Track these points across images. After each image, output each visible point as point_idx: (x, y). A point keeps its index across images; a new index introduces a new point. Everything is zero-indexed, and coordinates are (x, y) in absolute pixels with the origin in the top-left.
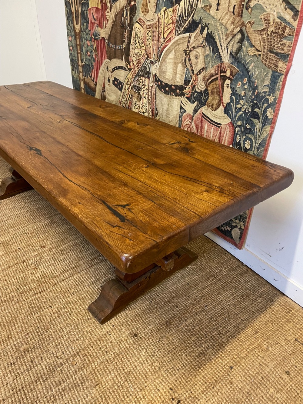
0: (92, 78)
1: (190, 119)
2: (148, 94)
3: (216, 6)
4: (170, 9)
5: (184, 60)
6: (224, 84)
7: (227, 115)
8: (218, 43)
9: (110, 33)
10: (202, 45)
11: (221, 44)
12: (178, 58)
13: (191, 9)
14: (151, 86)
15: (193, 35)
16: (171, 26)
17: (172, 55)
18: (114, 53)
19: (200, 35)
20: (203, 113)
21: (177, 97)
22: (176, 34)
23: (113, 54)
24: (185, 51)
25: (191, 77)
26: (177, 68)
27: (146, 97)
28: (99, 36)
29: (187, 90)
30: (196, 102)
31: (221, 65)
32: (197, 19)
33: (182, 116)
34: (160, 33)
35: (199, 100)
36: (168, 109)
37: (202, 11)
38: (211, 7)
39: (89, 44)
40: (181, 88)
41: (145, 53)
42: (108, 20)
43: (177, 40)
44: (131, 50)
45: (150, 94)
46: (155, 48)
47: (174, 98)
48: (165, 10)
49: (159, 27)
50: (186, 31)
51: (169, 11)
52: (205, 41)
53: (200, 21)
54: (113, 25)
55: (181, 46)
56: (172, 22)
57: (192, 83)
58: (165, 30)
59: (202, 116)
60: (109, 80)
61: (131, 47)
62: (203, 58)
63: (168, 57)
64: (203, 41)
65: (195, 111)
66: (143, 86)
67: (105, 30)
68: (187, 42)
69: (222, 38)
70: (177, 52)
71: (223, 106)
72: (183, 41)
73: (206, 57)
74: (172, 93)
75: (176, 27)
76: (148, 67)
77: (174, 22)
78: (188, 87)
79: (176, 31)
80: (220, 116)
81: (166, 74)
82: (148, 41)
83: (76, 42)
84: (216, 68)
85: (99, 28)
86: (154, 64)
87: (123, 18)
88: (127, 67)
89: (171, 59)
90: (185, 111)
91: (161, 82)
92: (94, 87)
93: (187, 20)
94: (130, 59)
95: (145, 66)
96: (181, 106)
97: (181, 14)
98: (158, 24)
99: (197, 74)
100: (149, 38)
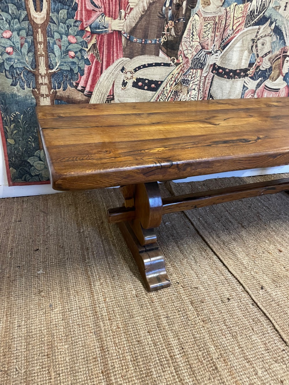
0: (79, 88)
1: (252, 93)
2: (199, 85)
3: (284, 8)
4: (241, 5)
5: (250, 48)
6: (284, 60)
7: (285, 81)
8: (284, 33)
9: (136, 25)
10: (270, 35)
11: (286, 34)
12: (245, 46)
13: (263, 7)
14: (205, 75)
15: (262, 27)
16: (240, 19)
17: (239, 44)
18: (142, 49)
19: (269, 27)
20: (265, 86)
21: (241, 79)
22: (245, 27)
23: (140, 50)
24: (253, 40)
25: (256, 60)
26: (243, 55)
27: (196, 89)
28: (106, 28)
29: (251, 72)
30: (260, 79)
31: (284, 48)
32: (267, 16)
33: (244, 93)
34: (227, 25)
35: (264, 76)
36: (230, 92)
37: (273, 10)
38: (280, 8)
39: (73, 40)
40: (245, 70)
41: (199, 44)
42: (131, 9)
43: (246, 31)
44: (183, 43)
45: (201, 84)
46: (215, 39)
47: (238, 81)
48: (235, 6)
49: (226, 20)
50: (256, 24)
51: (239, 7)
52: (272, 32)
53: (270, 18)
54: (142, 15)
55: (249, 36)
56: (242, 16)
57: (256, 65)
58: (235, 22)
59: (265, 88)
60: (124, 84)
61: (183, 40)
62: (270, 44)
63: (236, 46)
64: (271, 32)
65: (259, 85)
66: (193, 79)
67: (122, 21)
68: (256, 33)
69: (287, 29)
70: (244, 41)
71: (282, 75)
72: (252, 32)
73: (273, 44)
74: (236, 76)
75: (246, 20)
76: (202, 58)
77: (244, 16)
78: (252, 68)
79: (245, 24)
80: (279, 84)
81: (231, 62)
82: (206, 33)
83: (35, 38)
84: (281, 50)
85: (107, 19)
86: (212, 55)
87: (164, 8)
88: (173, 62)
89: (238, 47)
90: (248, 88)
91: (224, 69)
92: (84, 99)
93: (258, 16)
94: (179, 53)
95: (197, 58)
96: (244, 85)
97: (252, 11)
98: (225, 16)
99: (263, 57)
100: (207, 30)
